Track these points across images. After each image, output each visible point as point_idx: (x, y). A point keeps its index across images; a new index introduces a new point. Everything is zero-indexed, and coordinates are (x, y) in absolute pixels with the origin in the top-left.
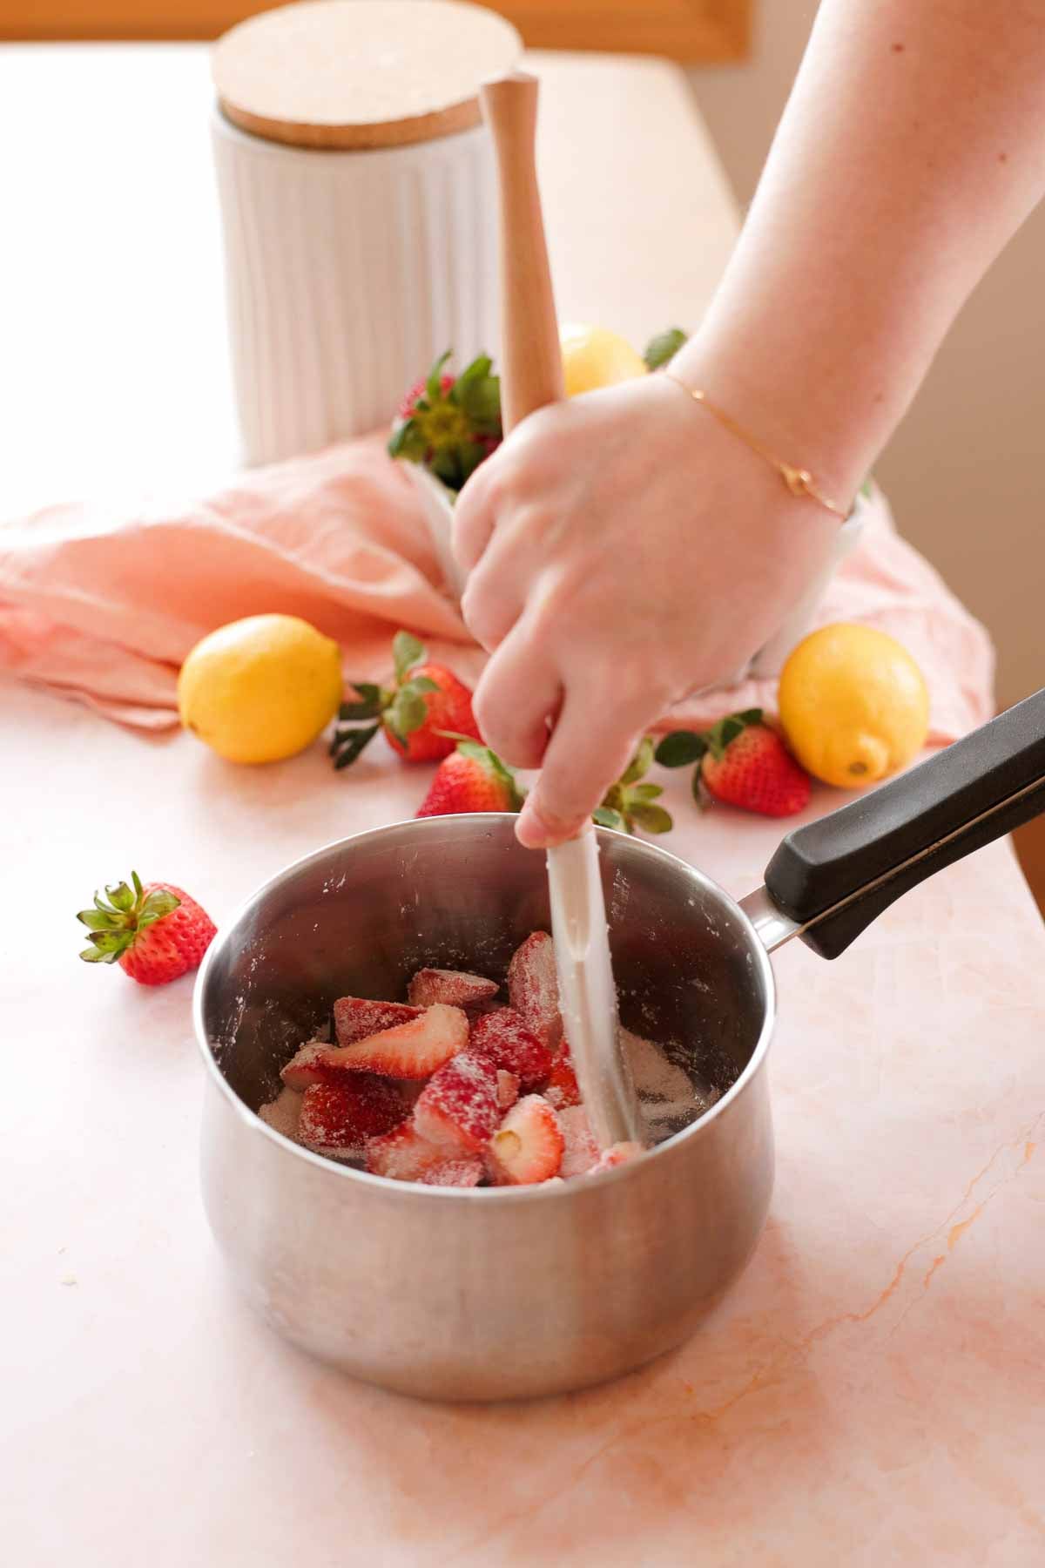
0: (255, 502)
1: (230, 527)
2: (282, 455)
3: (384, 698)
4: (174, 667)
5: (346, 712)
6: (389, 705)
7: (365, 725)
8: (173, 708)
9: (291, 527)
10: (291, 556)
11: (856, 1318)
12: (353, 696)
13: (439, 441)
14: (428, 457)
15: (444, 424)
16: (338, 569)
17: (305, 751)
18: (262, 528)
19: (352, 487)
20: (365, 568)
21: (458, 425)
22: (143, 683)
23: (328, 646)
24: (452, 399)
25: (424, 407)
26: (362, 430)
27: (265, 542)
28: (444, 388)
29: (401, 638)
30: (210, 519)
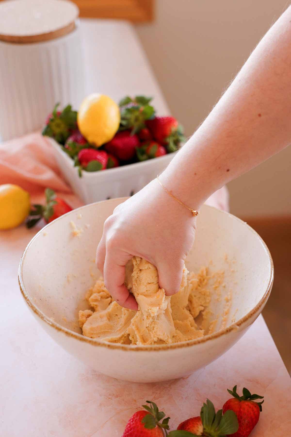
2: (11, 138)
3: (43, 208)
5: (32, 213)
6: (45, 211)
7: (37, 217)
9: (14, 160)
10: (15, 168)
12: (34, 209)
13: (57, 131)
14: (53, 136)
15: (58, 126)
16: (29, 172)
17: (19, 226)
18: (6, 160)
19: (32, 147)
20: (36, 171)
21: (63, 126)
23: (25, 194)
24: (61, 118)
25: (52, 121)
26: (34, 130)
27: (6, 164)
28: (57, 115)
29: (47, 191)
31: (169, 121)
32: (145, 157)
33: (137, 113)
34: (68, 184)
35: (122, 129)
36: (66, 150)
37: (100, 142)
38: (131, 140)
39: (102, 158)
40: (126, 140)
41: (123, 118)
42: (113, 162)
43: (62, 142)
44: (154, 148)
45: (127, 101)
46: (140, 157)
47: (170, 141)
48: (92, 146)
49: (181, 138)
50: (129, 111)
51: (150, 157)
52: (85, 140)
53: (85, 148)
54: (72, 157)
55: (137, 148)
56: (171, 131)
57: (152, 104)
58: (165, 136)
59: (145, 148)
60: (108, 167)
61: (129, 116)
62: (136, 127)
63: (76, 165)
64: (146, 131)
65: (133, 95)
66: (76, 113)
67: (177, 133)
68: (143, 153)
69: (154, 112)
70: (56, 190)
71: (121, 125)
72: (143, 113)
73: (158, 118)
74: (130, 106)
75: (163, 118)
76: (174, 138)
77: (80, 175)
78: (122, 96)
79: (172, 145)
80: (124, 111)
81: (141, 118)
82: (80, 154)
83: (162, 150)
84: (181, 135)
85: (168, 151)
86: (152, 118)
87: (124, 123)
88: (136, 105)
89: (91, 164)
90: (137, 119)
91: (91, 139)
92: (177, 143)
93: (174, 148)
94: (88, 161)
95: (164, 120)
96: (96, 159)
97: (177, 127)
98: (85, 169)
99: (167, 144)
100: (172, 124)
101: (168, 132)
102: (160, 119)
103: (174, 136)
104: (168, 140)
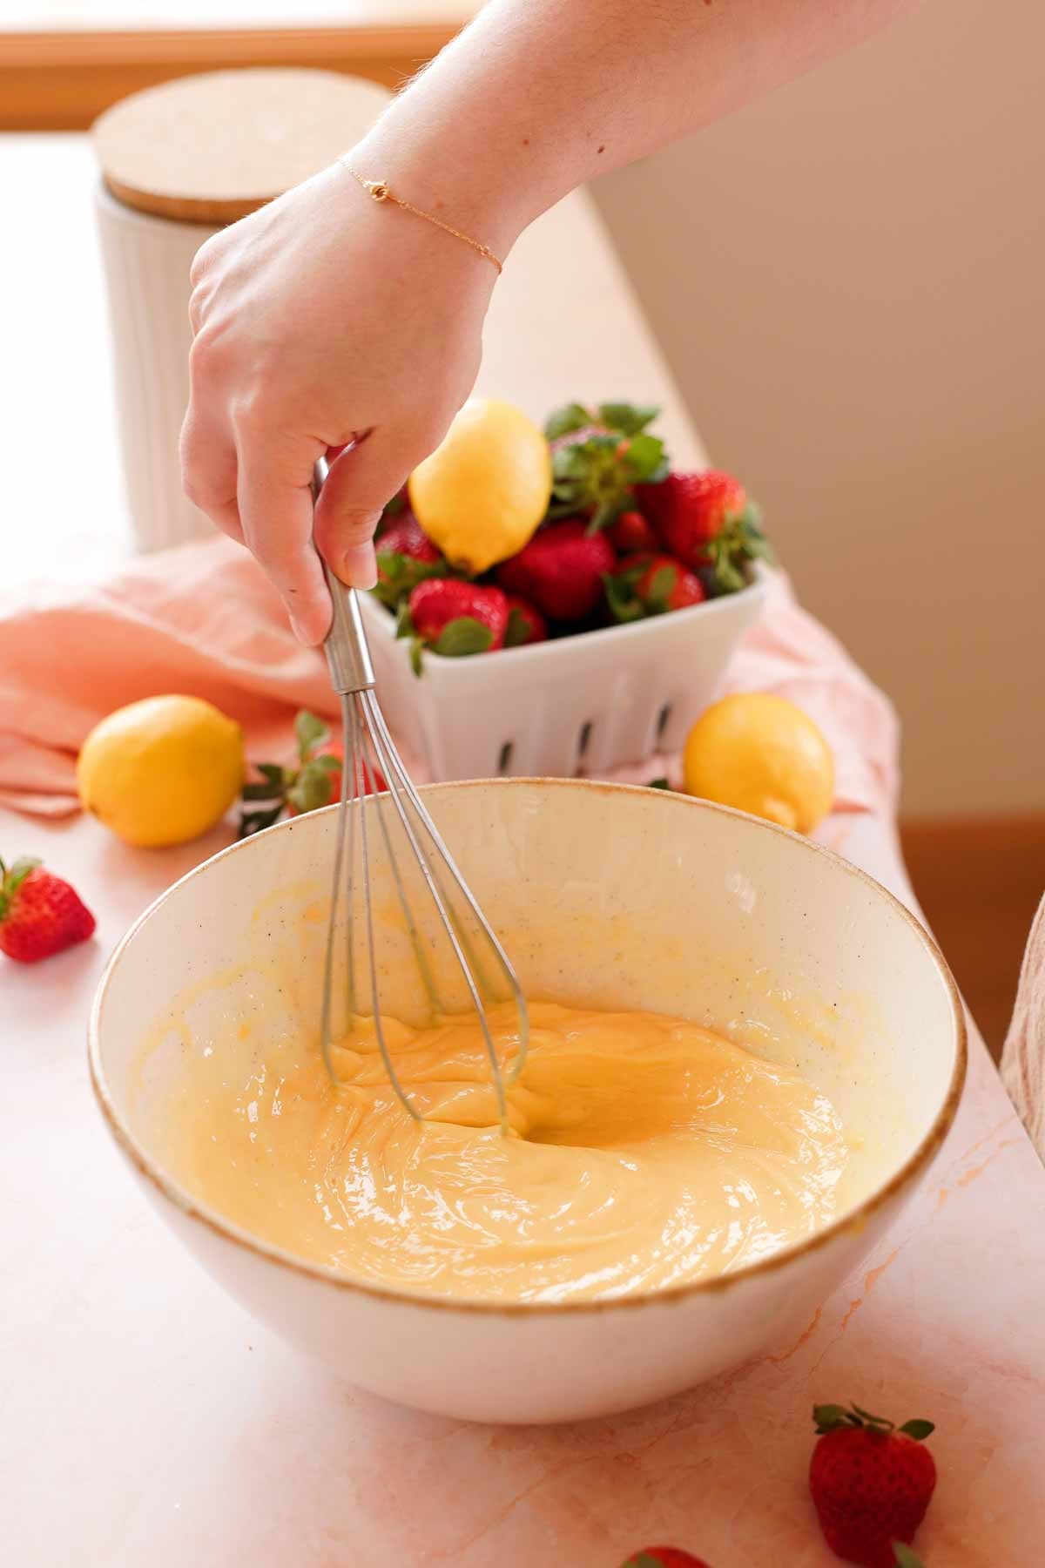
0: (148, 587)
1: (128, 612)
2: (174, 540)
3: (287, 778)
4: (72, 754)
5: (250, 793)
6: (293, 784)
7: (267, 806)
8: (73, 794)
9: (188, 611)
10: (192, 640)
11: (774, 1360)
12: (256, 778)
16: (236, 652)
18: (159, 612)
20: (262, 649)
22: (42, 770)
23: (229, 728)
27: (162, 626)
29: (302, 719)
30: (105, 604)
31: (717, 490)
32: (634, 608)
33: (607, 462)
35: (561, 511)
37: (484, 556)
38: (590, 550)
39: (492, 611)
40: (571, 549)
41: (559, 481)
42: (526, 622)
44: (664, 578)
45: (574, 420)
46: (619, 609)
47: (719, 553)
48: (455, 571)
49: (755, 546)
50: (580, 452)
51: (652, 610)
52: (433, 550)
53: (431, 577)
54: (392, 610)
55: (607, 577)
56: (721, 519)
57: (654, 430)
58: (702, 538)
59: (634, 576)
60: (508, 640)
61: (580, 471)
62: (605, 505)
63: (401, 633)
64: (636, 521)
65: (594, 398)
67: (742, 529)
68: (628, 595)
69: (664, 458)
71: (554, 501)
72: (627, 462)
73: (677, 477)
74: (582, 438)
75: (694, 476)
76: (735, 545)
77: (418, 668)
78: (556, 401)
79: (724, 568)
80: (563, 457)
81: (621, 477)
82: (418, 595)
83: (691, 584)
84: (755, 534)
85: (712, 591)
86: (659, 476)
87: (565, 493)
88: (604, 433)
89: (452, 630)
90: (606, 481)
91: (453, 547)
92: (741, 560)
93: (735, 579)
94: (442, 619)
95: (698, 483)
96: (471, 612)
97: (743, 507)
98: (433, 646)
99: (710, 564)
100: (727, 498)
101: (713, 526)
102: (686, 480)
103: (731, 537)
104: (712, 550)
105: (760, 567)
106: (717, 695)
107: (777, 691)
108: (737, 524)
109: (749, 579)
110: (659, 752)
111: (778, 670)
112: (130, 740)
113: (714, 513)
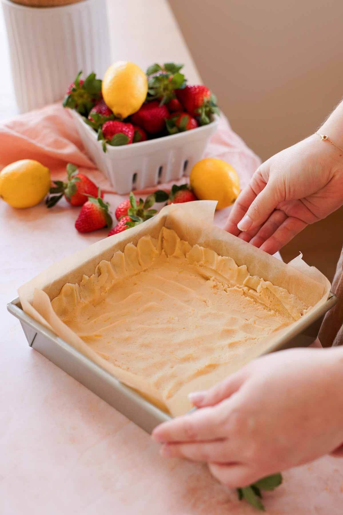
0: (21, 124)
1: (14, 133)
2: (30, 110)
3: (64, 186)
5: (52, 191)
6: (66, 188)
7: (58, 195)
9: (33, 132)
10: (34, 142)
12: (55, 186)
13: (80, 101)
14: (76, 107)
15: (81, 96)
16: (49, 146)
17: (39, 204)
18: (23, 133)
19: (52, 119)
20: (57, 144)
21: (86, 96)
23: (45, 170)
24: (84, 88)
25: (74, 90)
26: (55, 101)
27: (24, 137)
28: (80, 84)
29: (68, 166)
30: (7, 130)
31: (201, 90)
32: (175, 129)
33: (166, 82)
34: (91, 159)
35: (151, 98)
36: (88, 122)
37: (126, 113)
38: (160, 111)
39: (129, 131)
40: (154, 111)
41: (150, 88)
42: (140, 135)
43: (85, 113)
44: (185, 119)
45: (156, 68)
46: (170, 130)
47: (202, 112)
48: (117, 118)
49: (214, 109)
50: (157, 79)
51: (181, 130)
52: (109, 111)
53: (109, 120)
54: (96, 131)
55: (166, 120)
56: (203, 100)
57: (182, 72)
58: (197, 107)
59: (175, 119)
60: (134, 140)
61: (157, 85)
62: (165, 96)
63: (99, 139)
64: (176, 101)
65: (162, 63)
66: (100, 81)
67: (210, 104)
68: (173, 125)
69: (185, 81)
70: (79, 166)
71: (148, 95)
72: (173, 82)
73: (189, 87)
74: (158, 75)
75: (194, 86)
76: (208, 109)
77: (105, 149)
78: (150, 63)
79: (204, 116)
80: (152, 80)
81: (170, 87)
82: (105, 126)
83: (193, 121)
84: (214, 105)
85: (200, 124)
86: (183, 87)
87: (152, 92)
88: (165, 73)
89: (116, 137)
90: (166, 89)
91: (115, 110)
92: (209, 114)
93: (207, 120)
94: (112, 134)
95: (195, 89)
96: (122, 131)
97: (210, 96)
98: (110, 142)
99: (199, 115)
100: (205, 93)
101: (200, 102)
102: (191, 88)
103: (206, 106)
104: (200, 111)
105: (215, 116)
106: (203, 157)
107: (222, 155)
108: (208, 102)
109: (211, 120)
110: (184, 176)
111: (223, 149)
112: (13, 174)
113: (201, 98)
